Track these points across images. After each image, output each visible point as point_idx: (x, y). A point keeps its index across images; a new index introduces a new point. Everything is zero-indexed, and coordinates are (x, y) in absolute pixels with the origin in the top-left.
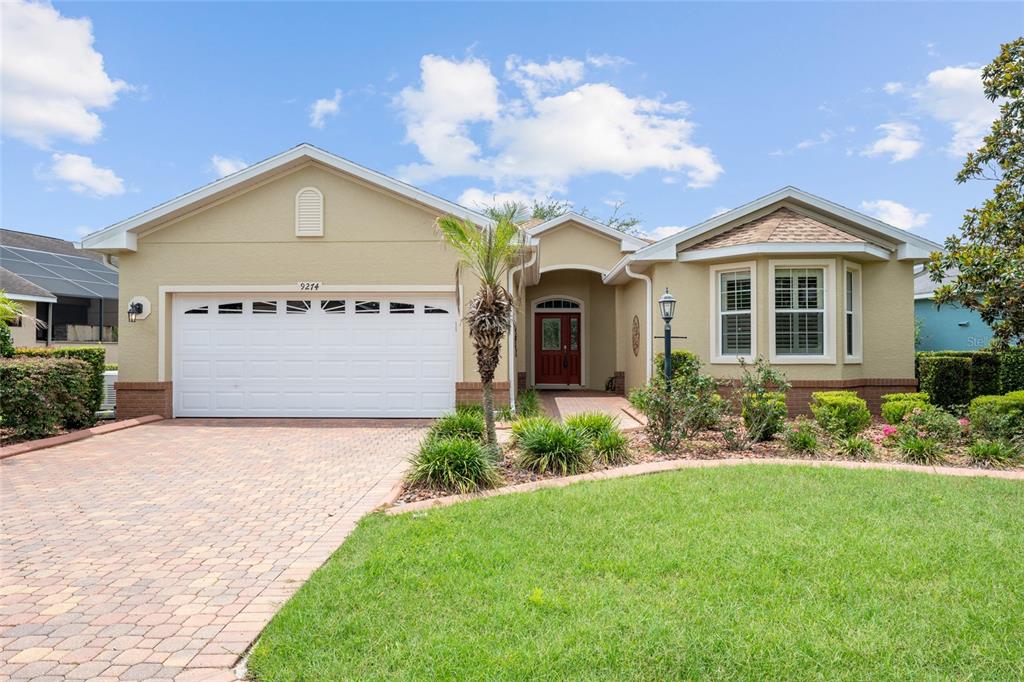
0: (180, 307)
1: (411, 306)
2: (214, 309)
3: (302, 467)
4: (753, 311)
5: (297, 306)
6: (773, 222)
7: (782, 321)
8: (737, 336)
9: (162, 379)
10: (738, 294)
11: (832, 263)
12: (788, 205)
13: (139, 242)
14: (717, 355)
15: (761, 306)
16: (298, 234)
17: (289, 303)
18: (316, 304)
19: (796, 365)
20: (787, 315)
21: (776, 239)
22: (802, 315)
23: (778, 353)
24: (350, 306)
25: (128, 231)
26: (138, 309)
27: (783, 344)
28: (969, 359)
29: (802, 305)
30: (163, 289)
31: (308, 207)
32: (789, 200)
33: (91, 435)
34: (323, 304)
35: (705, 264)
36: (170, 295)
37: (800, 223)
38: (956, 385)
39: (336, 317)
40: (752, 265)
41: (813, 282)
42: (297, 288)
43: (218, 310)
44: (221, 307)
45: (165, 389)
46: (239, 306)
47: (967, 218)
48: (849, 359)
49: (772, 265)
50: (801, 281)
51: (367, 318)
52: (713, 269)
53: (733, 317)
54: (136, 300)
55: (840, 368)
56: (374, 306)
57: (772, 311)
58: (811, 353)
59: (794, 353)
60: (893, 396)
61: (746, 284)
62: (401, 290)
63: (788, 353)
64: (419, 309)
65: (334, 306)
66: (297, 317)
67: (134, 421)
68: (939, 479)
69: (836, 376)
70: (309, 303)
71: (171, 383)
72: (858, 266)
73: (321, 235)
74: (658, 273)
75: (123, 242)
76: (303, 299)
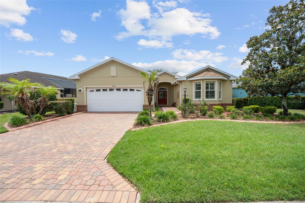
0: (88, 90)
1: (134, 90)
2: (95, 91)
3: (113, 121)
4: (201, 90)
5: (111, 90)
6: (205, 73)
7: (207, 92)
8: (198, 95)
9: (85, 104)
10: (198, 87)
11: (217, 81)
12: (208, 69)
13: (80, 78)
14: (194, 99)
15: (203, 89)
16: (111, 75)
17: (110, 89)
18: (115, 90)
19: (210, 101)
20: (208, 91)
21: (206, 76)
22: (211, 91)
23: (206, 98)
24: (122, 90)
25: (78, 75)
26: (80, 91)
27: (207, 97)
28: (243, 99)
29: (211, 89)
30: (85, 87)
31: (113, 70)
32: (208, 68)
33: (72, 115)
34: (116, 89)
35: (192, 81)
36: (86, 88)
37: (211, 73)
38: (240, 104)
39: (119, 92)
40: (201, 81)
41: (213, 84)
42: (111, 86)
43: (96, 91)
44: (96, 90)
45: (86, 106)
46: (100, 90)
47: (243, 72)
48: (220, 99)
49: (205, 81)
50: (211, 84)
51: (125, 92)
52: (193, 82)
53: (197, 91)
54: (80, 89)
55: (218, 101)
56: (126, 90)
57: (205, 90)
58: (212, 98)
59: (209, 98)
60: (228, 107)
61: (200, 85)
62: (132, 86)
63: (208, 98)
64: (135, 90)
65: (118, 90)
66: (111, 92)
67: (80, 113)
68: (237, 123)
69: (217, 103)
70: (113, 89)
71: (87, 105)
72: (222, 81)
73: (116, 75)
74: (182, 83)
75: (77, 77)
76: (112, 88)
